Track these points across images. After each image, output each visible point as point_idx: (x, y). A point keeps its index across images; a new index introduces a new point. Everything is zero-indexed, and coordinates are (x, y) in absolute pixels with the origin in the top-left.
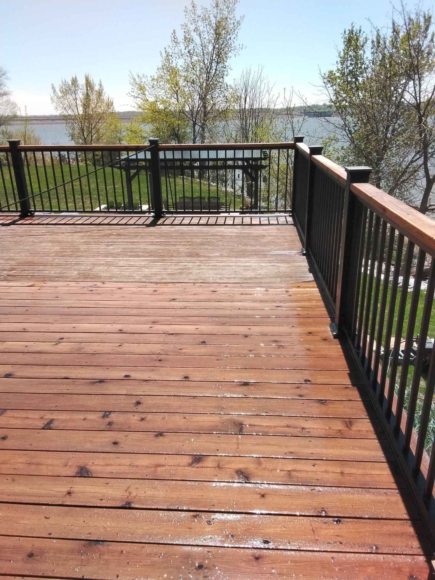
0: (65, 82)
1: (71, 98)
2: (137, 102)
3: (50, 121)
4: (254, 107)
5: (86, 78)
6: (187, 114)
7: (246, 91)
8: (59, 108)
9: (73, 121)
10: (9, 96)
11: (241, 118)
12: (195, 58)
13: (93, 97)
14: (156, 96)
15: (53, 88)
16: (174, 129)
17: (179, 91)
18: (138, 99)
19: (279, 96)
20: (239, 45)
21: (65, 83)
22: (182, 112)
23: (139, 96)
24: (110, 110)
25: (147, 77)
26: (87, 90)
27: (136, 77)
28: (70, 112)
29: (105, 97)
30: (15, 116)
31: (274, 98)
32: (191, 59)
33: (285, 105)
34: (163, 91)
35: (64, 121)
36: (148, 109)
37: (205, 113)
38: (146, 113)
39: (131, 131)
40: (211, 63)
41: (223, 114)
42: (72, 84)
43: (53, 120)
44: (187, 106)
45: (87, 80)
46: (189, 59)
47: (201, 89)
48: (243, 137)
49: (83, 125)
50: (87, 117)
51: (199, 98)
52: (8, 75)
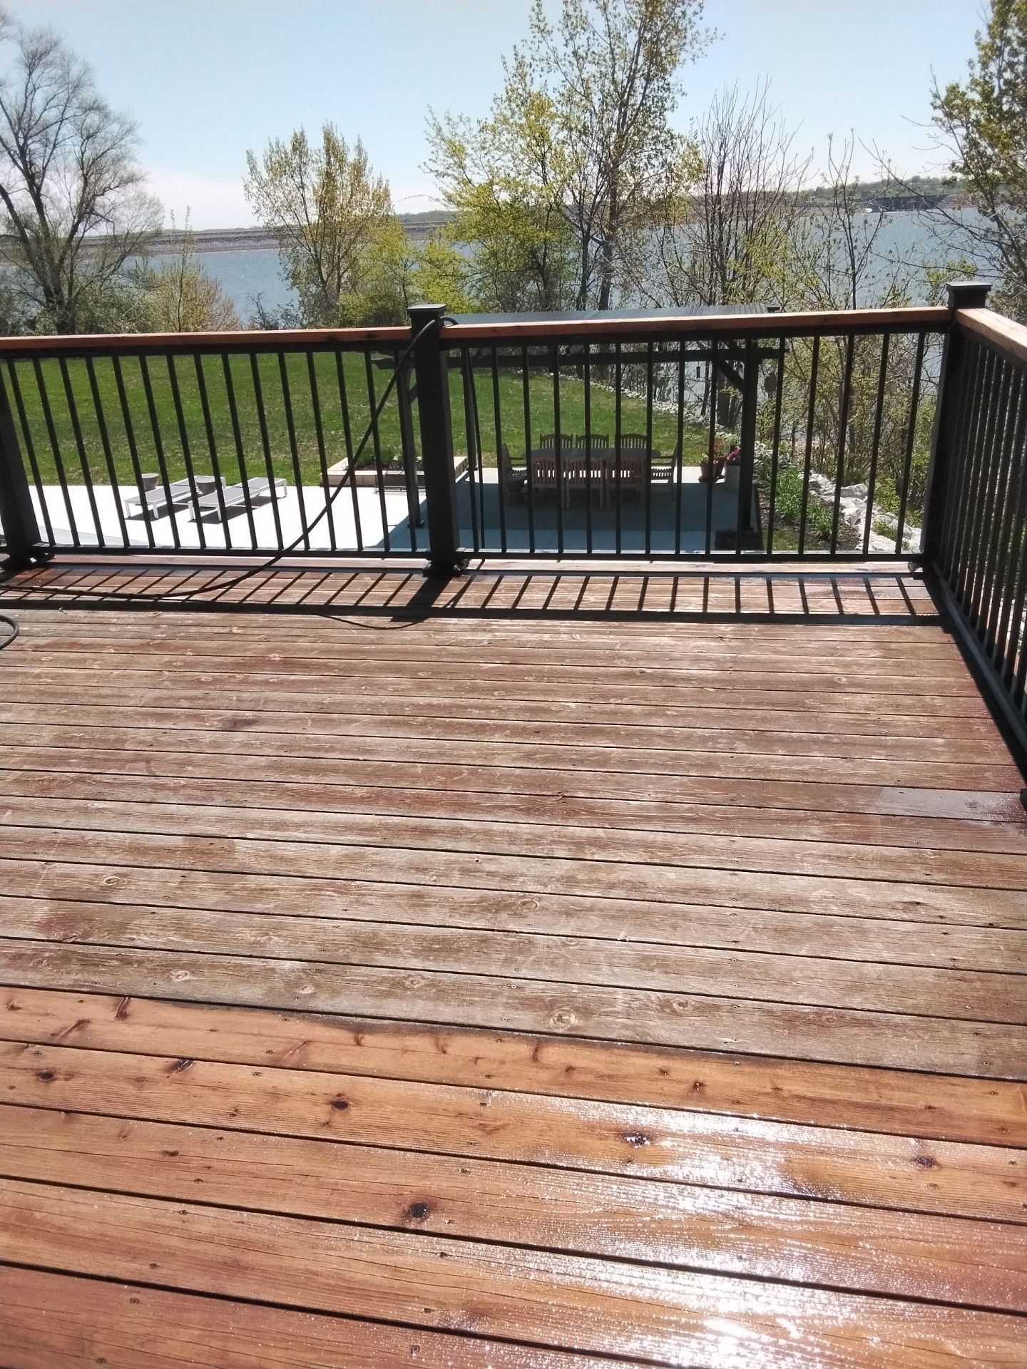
0: (277, 143)
1: (290, 183)
2: (445, 188)
3: (251, 243)
4: (744, 190)
5: (325, 133)
6: (568, 213)
7: (723, 145)
8: (263, 210)
9: (295, 241)
10: (140, 184)
11: (707, 220)
12: (591, 69)
13: (344, 179)
14: (491, 171)
15: (251, 160)
16: (533, 253)
17: (548, 155)
18: (447, 180)
19: (812, 157)
20: (707, 30)
21: (276, 149)
22: (558, 206)
23: (450, 172)
24: (383, 212)
25: (469, 120)
26: (329, 163)
27: (443, 123)
28: (289, 220)
29: (371, 180)
30: (158, 233)
31: (801, 161)
32: (580, 70)
33: (829, 178)
34: (509, 156)
35: (275, 242)
36: (469, 204)
37: (612, 208)
38: (466, 214)
39: (431, 262)
40: (631, 79)
41: (662, 210)
42: (294, 149)
43: (258, 239)
44: (570, 193)
45: (328, 138)
46: (577, 72)
47: (606, 147)
48: (712, 269)
49: (319, 250)
50: (327, 231)
51: (600, 171)
52: (140, 132)
